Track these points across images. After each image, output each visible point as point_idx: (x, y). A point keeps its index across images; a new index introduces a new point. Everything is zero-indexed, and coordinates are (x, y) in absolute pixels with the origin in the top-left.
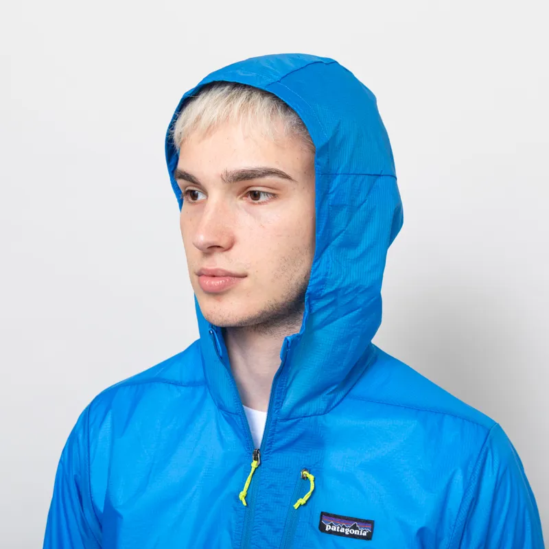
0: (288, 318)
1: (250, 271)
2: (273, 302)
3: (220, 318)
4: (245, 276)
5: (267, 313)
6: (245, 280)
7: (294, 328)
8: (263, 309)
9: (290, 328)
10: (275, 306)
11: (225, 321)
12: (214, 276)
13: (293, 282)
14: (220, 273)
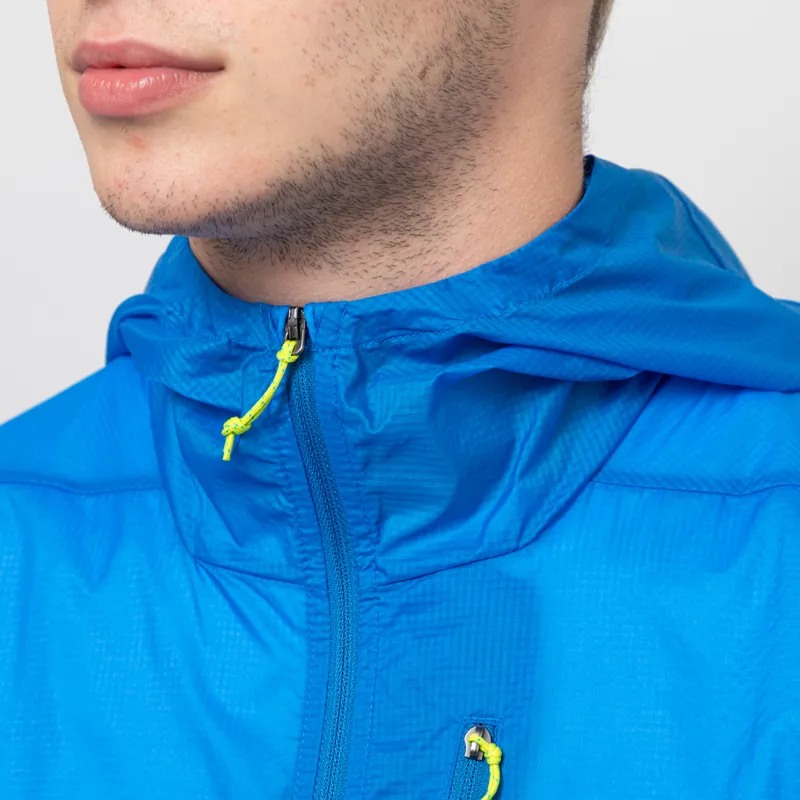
0: (380, 211)
1: (233, 52)
2: (315, 154)
3: (144, 205)
4: (214, 67)
5: (299, 190)
6: (217, 81)
7: (404, 244)
8: (283, 174)
9: (392, 245)
10: (322, 166)
11: (162, 211)
12: (120, 67)
13: (382, 89)
14: (132, 56)
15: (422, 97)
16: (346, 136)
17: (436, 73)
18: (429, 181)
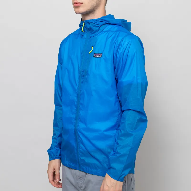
1: (84, 2)
4: (82, 3)
6: (83, 4)
12: (77, 3)
14: (78, 3)
15: (95, 5)
16: (90, 7)
17: (96, 4)
18: (95, 11)
